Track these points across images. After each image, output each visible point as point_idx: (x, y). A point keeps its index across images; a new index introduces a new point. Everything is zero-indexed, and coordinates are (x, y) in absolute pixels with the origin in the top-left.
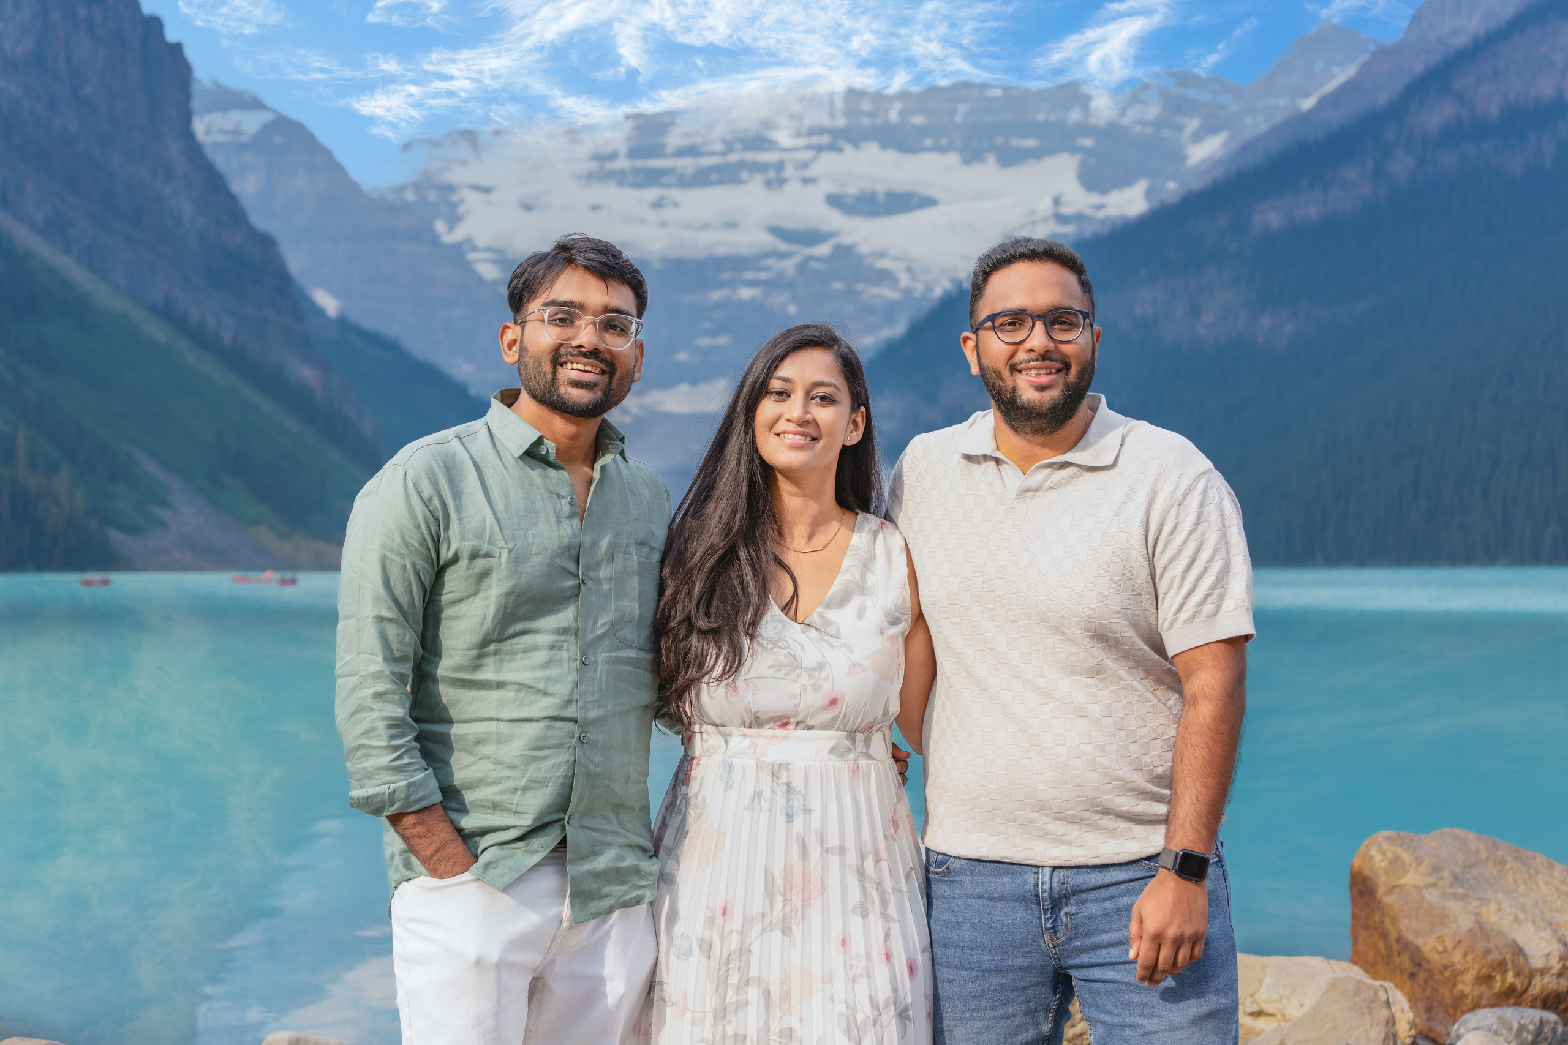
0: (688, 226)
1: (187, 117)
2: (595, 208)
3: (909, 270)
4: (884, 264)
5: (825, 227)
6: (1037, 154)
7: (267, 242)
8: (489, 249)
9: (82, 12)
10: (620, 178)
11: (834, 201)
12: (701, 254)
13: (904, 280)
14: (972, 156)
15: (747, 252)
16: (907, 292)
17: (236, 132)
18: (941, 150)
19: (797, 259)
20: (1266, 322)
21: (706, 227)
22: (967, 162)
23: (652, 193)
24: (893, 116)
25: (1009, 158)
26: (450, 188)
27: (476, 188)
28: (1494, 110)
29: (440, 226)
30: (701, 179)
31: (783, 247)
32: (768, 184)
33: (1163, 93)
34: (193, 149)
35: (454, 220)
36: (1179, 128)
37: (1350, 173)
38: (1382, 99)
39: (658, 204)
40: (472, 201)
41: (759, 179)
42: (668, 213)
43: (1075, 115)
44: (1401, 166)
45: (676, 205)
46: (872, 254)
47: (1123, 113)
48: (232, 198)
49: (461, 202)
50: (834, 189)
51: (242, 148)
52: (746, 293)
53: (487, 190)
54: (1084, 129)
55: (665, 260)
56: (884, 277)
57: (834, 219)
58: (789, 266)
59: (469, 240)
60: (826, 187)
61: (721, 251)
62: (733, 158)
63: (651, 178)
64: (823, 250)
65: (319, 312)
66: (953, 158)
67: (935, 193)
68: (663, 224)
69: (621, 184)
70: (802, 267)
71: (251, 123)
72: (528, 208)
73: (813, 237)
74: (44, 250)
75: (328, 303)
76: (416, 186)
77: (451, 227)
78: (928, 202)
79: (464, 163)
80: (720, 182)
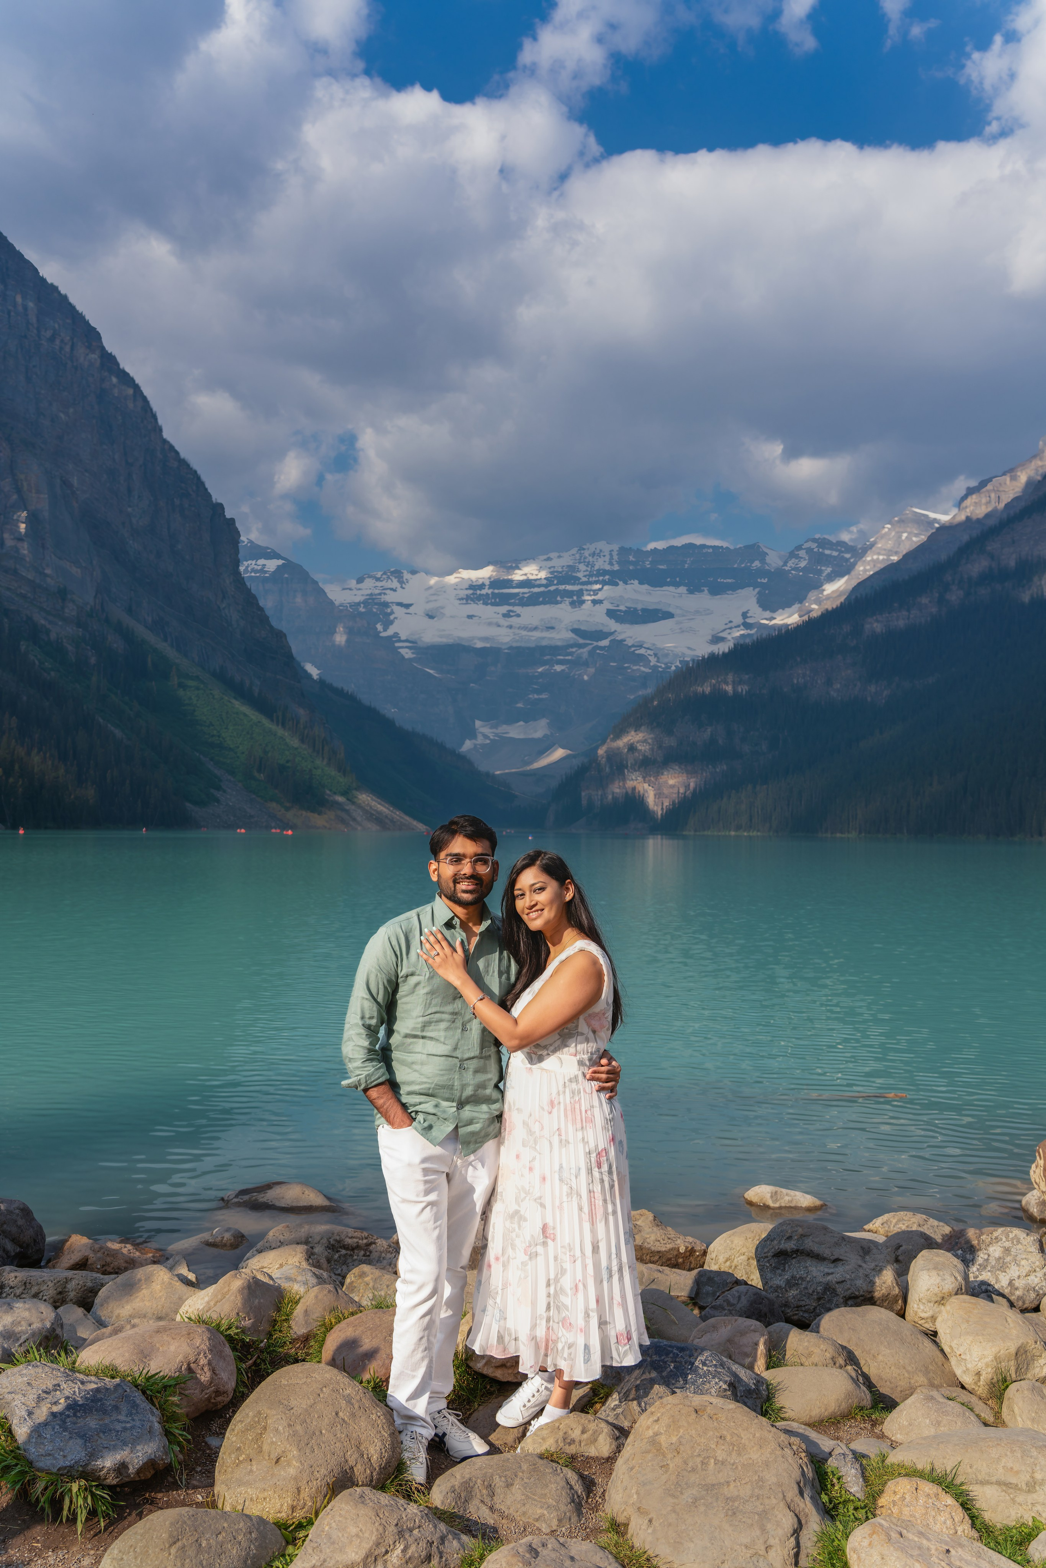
0: (525, 628)
1: (237, 563)
2: (470, 617)
3: (655, 655)
4: (642, 651)
5: (605, 630)
6: (733, 588)
7: (280, 636)
8: (407, 641)
9: (177, 502)
10: (486, 600)
11: (611, 613)
12: (532, 645)
13: (653, 661)
14: (693, 589)
15: (559, 643)
16: (655, 668)
17: (262, 571)
18: (677, 585)
19: (590, 647)
20: (873, 688)
21: (536, 628)
22: (691, 592)
23: (504, 609)
24: (648, 565)
25: (717, 590)
26: (386, 605)
27: (400, 604)
28: (1012, 563)
29: (379, 627)
30: (533, 601)
31: (581, 641)
32: (573, 604)
33: (809, 551)
34: (239, 580)
35: (388, 624)
36: (820, 572)
37: (924, 600)
38: (943, 556)
39: (507, 615)
40: (398, 611)
41: (568, 600)
42: (514, 621)
43: (757, 564)
44: (955, 596)
45: (518, 616)
46: (633, 646)
47: (785, 563)
48: (261, 609)
49: (392, 613)
50: (611, 607)
51: (265, 580)
52: (558, 668)
53: (408, 606)
54: (762, 573)
55: (511, 648)
56: (642, 658)
57: (613, 625)
58: (585, 651)
59: (396, 635)
60: (607, 605)
61: (544, 643)
62: (552, 588)
63: (504, 600)
64: (605, 643)
65: (309, 676)
66: (683, 589)
67: (671, 610)
68: (510, 627)
69: (486, 604)
70: (592, 653)
71: (272, 565)
72: (431, 617)
73: (600, 635)
74: (152, 639)
75: (313, 671)
76: (365, 603)
77: (385, 630)
78: (669, 615)
79: (394, 590)
80: (544, 603)
